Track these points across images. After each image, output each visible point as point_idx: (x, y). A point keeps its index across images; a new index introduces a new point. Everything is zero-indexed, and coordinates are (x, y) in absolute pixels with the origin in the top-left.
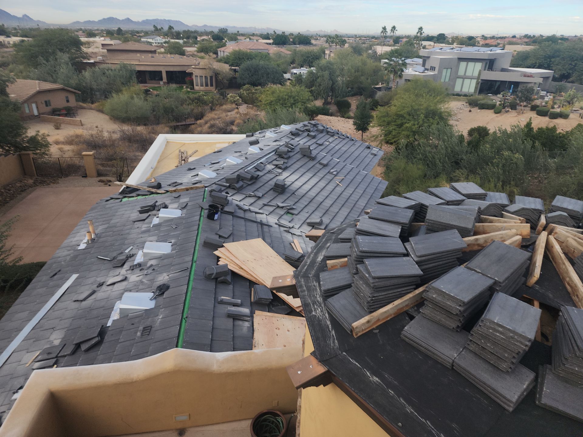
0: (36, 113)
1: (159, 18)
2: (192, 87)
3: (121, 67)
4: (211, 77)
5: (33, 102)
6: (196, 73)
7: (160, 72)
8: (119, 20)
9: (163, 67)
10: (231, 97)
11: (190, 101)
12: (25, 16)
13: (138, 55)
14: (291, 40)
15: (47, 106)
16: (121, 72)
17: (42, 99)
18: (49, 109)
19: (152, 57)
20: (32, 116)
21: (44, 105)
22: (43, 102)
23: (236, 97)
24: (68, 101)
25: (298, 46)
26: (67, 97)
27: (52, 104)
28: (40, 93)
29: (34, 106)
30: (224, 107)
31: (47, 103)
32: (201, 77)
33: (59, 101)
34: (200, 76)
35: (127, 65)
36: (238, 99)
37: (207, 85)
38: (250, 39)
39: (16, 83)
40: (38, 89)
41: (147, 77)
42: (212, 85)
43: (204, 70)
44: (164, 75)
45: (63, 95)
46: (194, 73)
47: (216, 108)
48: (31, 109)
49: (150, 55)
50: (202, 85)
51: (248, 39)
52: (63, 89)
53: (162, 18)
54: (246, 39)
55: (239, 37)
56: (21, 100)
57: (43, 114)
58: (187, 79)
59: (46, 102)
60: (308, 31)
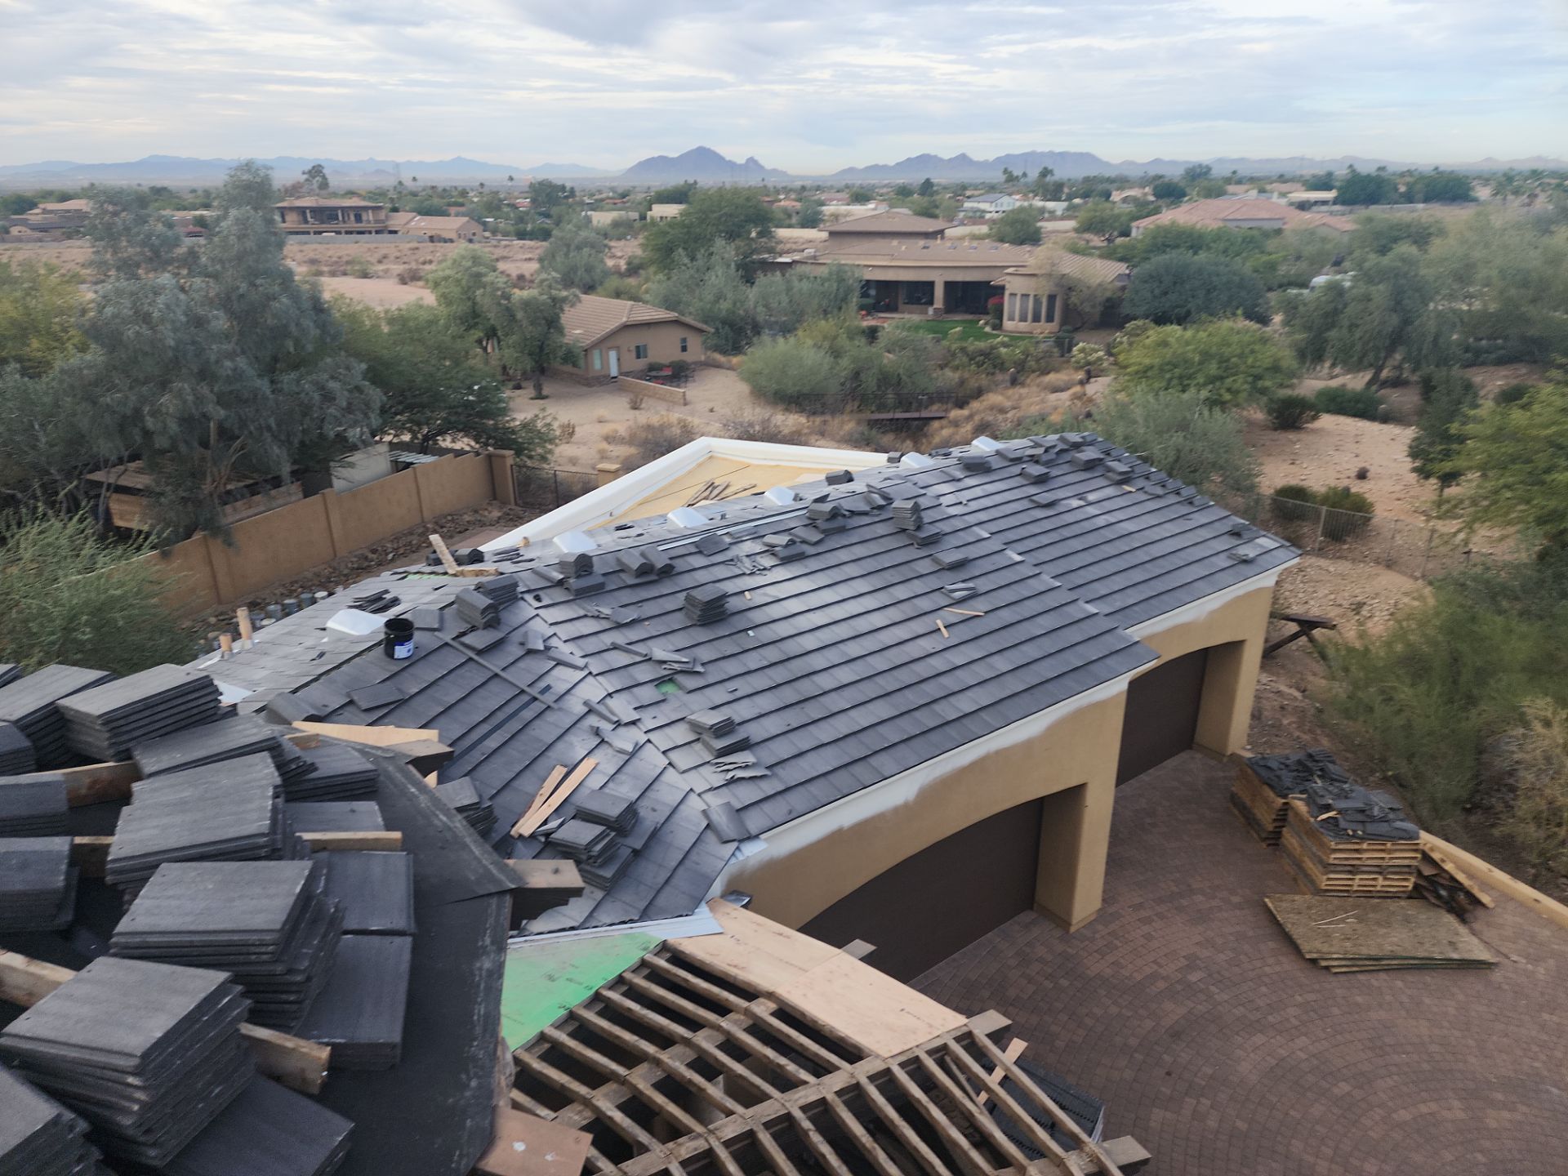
0: (614, 372)
1: (1039, 150)
2: (997, 321)
3: (830, 274)
4: (1052, 298)
5: (610, 348)
6: (1014, 285)
7: (931, 284)
8: (941, 160)
9: (940, 272)
10: (1082, 350)
11: (965, 359)
12: (751, 161)
13: (895, 243)
14: (1402, 189)
15: (638, 357)
16: (826, 285)
17: (631, 340)
18: (641, 364)
19: (924, 248)
20: (604, 376)
21: (634, 354)
22: (633, 348)
23: (1097, 351)
24: (684, 349)
25: (1421, 206)
26: (684, 340)
27: (650, 353)
28: (626, 327)
29: (613, 355)
30: (1052, 378)
31: (640, 352)
32: (1025, 296)
33: (665, 348)
34: (1023, 295)
35: (847, 268)
36: (1100, 359)
37: (1036, 319)
38: (1262, 191)
39: (579, 305)
40: (624, 319)
41: (902, 296)
42: (1050, 319)
43: (1034, 279)
44: (939, 292)
45: (678, 334)
46: (1007, 286)
47: (1028, 381)
48: (605, 363)
49: (922, 243)
50: (1023, 319)
51: (1254, 193)
52: (676, 322)
53: (1047, 150)
54: (1247, 191)
55: (1231, 188)
56: (587, 343)
57: (627, 374)
58: (991, 303)
59: (638, 348)
60: (1488, 159)
